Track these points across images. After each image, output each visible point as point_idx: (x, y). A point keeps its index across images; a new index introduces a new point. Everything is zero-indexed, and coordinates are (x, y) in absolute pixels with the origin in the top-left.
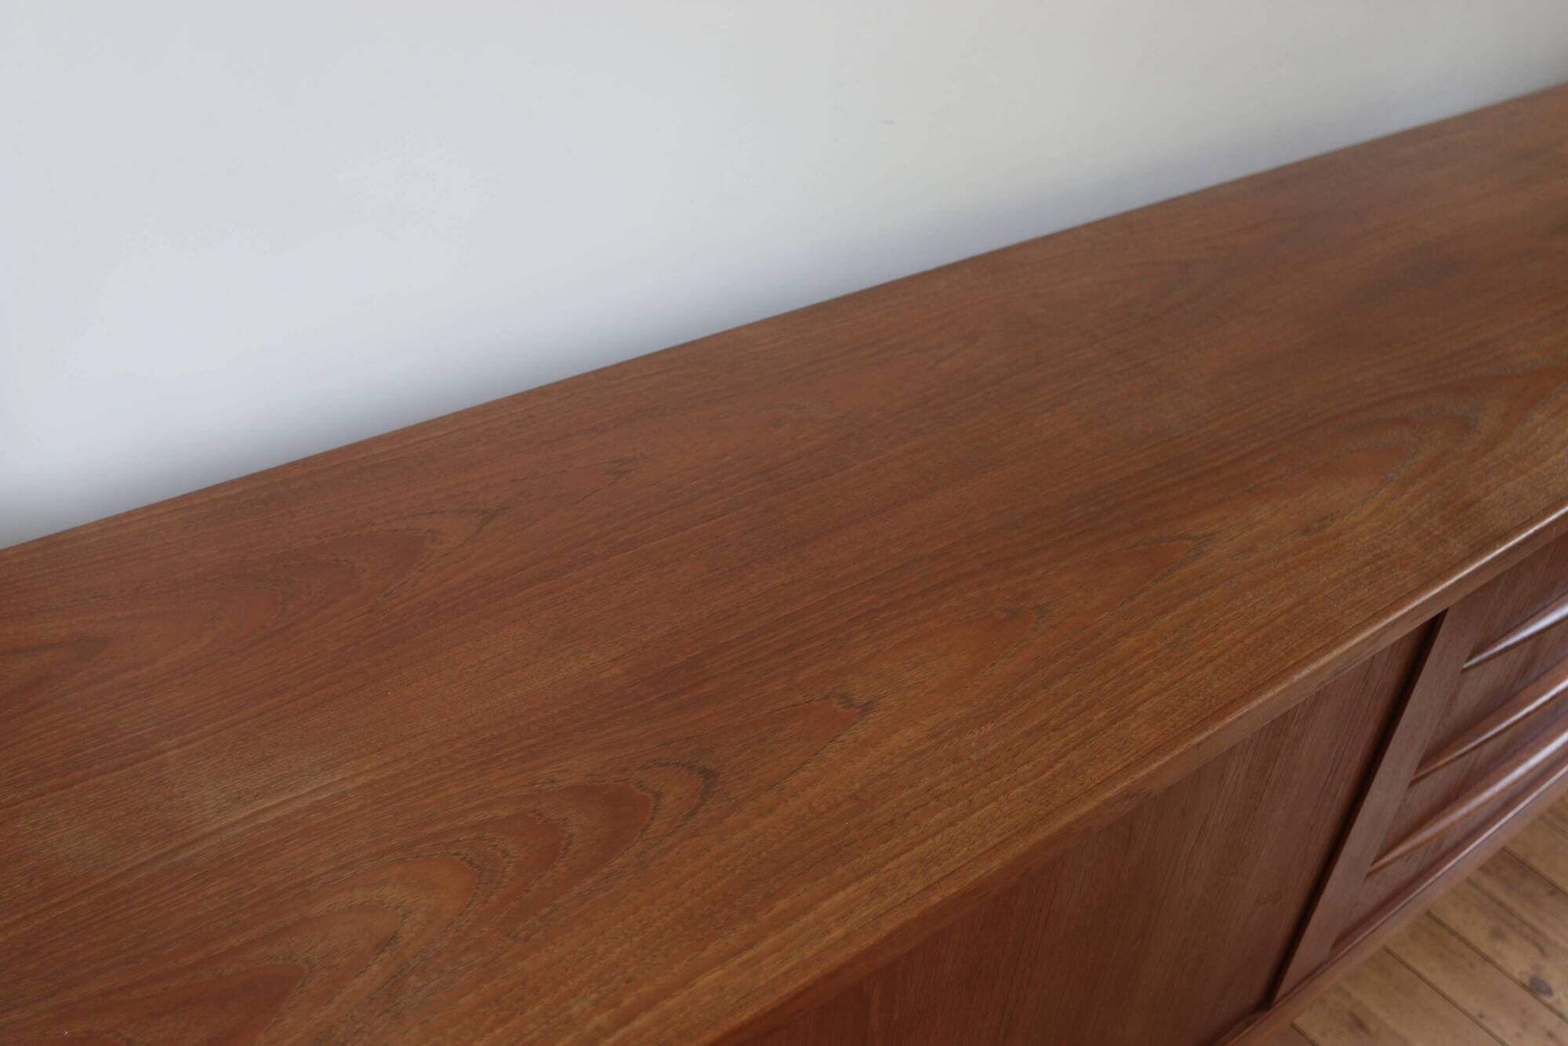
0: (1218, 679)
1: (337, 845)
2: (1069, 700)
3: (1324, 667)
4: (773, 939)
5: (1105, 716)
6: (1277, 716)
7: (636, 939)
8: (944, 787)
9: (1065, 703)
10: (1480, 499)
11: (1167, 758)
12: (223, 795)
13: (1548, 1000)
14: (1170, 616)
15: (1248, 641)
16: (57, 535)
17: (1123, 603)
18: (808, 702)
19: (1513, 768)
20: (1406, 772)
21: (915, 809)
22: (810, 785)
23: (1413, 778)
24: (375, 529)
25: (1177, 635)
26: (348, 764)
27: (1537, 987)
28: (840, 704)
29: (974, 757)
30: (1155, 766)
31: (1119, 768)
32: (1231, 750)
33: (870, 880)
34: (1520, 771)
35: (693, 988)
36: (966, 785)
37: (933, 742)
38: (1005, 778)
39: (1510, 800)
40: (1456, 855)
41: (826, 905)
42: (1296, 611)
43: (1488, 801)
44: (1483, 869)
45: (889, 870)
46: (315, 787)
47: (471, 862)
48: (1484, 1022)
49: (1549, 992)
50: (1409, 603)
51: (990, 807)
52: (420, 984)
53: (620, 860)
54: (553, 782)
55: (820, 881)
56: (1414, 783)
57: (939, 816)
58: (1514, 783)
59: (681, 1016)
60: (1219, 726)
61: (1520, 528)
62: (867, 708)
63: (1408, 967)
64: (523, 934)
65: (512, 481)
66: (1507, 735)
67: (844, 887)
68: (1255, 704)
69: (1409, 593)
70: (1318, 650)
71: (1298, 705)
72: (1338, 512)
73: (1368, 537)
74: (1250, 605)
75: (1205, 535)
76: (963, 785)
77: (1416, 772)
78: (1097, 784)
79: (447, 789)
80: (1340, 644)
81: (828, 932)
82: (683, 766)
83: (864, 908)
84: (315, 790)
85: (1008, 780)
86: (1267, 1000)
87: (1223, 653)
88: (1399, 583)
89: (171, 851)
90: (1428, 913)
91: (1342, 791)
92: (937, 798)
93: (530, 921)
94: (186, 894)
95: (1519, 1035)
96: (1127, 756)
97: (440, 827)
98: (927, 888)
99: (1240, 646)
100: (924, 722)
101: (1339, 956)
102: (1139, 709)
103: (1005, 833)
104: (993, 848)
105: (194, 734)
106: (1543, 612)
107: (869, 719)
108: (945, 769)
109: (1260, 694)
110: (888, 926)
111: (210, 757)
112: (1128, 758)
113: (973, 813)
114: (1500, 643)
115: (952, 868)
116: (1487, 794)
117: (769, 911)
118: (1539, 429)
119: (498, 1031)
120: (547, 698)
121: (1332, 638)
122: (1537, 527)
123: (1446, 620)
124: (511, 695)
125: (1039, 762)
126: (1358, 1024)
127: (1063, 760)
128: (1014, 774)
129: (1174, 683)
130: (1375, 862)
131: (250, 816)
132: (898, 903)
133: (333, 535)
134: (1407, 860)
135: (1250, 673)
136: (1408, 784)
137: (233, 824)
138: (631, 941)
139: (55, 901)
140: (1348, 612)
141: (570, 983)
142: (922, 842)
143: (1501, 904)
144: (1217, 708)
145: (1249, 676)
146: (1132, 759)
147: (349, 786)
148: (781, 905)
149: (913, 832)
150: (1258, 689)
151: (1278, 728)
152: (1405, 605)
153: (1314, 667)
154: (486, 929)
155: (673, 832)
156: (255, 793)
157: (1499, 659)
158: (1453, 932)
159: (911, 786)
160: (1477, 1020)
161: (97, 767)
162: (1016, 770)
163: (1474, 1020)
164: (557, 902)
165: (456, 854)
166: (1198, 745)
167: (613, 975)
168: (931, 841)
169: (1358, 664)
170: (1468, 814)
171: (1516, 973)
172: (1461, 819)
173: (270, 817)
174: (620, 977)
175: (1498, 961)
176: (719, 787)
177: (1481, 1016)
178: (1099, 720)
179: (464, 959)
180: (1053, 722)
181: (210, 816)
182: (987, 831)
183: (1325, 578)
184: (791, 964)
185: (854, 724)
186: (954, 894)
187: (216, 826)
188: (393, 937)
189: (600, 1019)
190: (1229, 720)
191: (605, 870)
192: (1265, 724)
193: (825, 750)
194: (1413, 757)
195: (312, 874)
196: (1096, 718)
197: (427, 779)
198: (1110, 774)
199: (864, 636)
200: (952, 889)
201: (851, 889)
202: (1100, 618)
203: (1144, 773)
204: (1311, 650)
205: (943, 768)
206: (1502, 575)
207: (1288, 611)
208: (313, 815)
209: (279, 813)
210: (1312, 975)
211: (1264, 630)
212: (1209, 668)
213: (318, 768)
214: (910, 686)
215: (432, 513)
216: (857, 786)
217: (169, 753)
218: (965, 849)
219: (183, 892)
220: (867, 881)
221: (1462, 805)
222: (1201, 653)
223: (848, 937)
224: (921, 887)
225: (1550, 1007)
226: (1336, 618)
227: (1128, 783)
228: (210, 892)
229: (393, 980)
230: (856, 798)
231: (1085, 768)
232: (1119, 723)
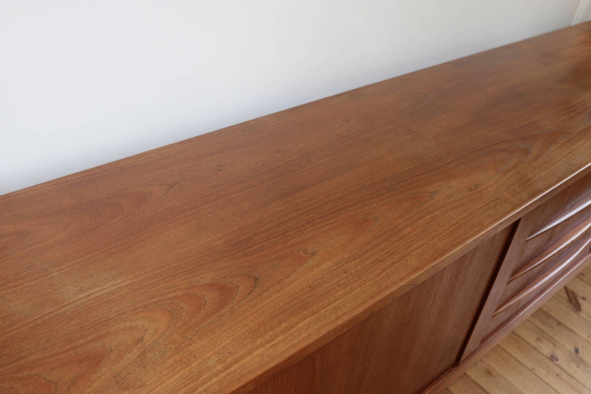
0: (440, 243)
1: (119, 306)
2: (387, 251)
3: (478, 238)
4: (281, 337)
5: (399, 256)
6: (461, 256)
7: (231, 338)
8: (342, 282)
9: (385, 252)
10: (532, 178)
11: (422, 271)
12: (76, 289)
13: (557, 363)
14: (422, 221)
15: (450, 229)
16: (8, 194)
17: (405, 216)
18: (292, 252)
19: (544, 278)
20: (506, 279)
21: (332, 290)
22: (293, 282)
23: (509, 280)
24: (129, 191)
25: (425, 227)
26: (122, 277)
27: (553, 358)
28: (303, 253)
29: (352, 271)
30: (418, 274)
31: (405, 275)
32: (445, 268)
33: (316, 316)
34: (547, 278)
35: (253, 355)
36: (350, 281)
37: (338, 266)
38: (364, 279)
39: (543, 289)
40: (524, 310)
41: (300, 325)
42: (468, 218)
43: (535, 290)
44: (533, 316)
45: (323, 312)
46: (110, 285)
47: (169, 312)
48: (534, 371)
49: (557, 360)
50: (508, 215)
51: (359, 289)
52: (152, 356)
53: (224, 310)
54: (199, 282)
55: (298, 316)
56: (509, 282)
57: (340, 292)
58: (545, 283)
59: (249, 365)
60: (441, 259)
61: (547, 188)
62: (313, 254)
63: (507, 352)
64: (189, 337)
65: (179, 173)
66: (542, 264)
67: (307, 318)
68: (453, 252)
69: (508, 212)
70: (476, 232)
71: (468, 252)
72: (482, 183)
73: (493, 192)
74: (450, 216)
75: (434, 192)
76: (349, 281)
77: (510, 278)
78: (397, 281)
79: (160, 285)
80: (483, 230)
81: (301, 334)
82: (246, 276)
83: (314, 326)
84: (109, 287)
85: (365, 280)
86: (457, 362)
87: (442, 233)
88: (504, 208)
89: (57, 309)
90: (513, 332)
91: (483, 285)
92: (340, 286)
93: (192, 332)
94: (63, 325)
95: (546, 376)
96: (408, 270)
97: (157, 299)
98: (337, 318)
99: (448, 231)
100: (334, 259)
101: (482, 346)
102: (412, 254)
103: (364, 298)
104: (360, 304)
105: (64, 266)
106: (555, 220)
107: (314, 258)
108: (342, 276)
109: (455, 248)
110: (324, 332)
111: (70, 275)
112: (408, 271)
113: (353, 292)
114: (540, 231)
115: (346, 311)
116: (535, 287)
117: (280, 327)
118: (553, 153)
119: (182, 372)
120: (195, 252)
121: (480, 228)
122: (553, 188)
123: (521, 221)
124: (182, 251)
125: (376, 273)
126: (489, 373)
127: (384, 272)
128: (367, 278)
129: (424, 245)
130: (496, 311)
131: (86, 296)
132: (326, 324)
133: (113, 193)
134: (507, 311)
135: (451, 240)
136: (507, 283)
137: (79, 299)
138: (229, 339)
139: (14, 328)
140: (486, 219)
141: (207, 354)
142: (335, 302)
143: (539, 329)
144: (440, 253)
145: (451, 242)
146: (409, 271)
147: (123, 285)
148: (284, 325)
149: (331, 298)
150: (454, 246)
151: (462, 260)
152: (506, 216)
153: (474, 238)
154: (176, 335)
155: (243, 300)
156: (88, 288)
157: (539, 237)
158: (522, 339)
159: (330, 282)
160: (532, 370)
161: (27, 279)
162: (368, 276)
163: (530, 370)
164: (202, 325)
165: (163, 309)
166: (433, 266)
167: (223, 351)
168: (337, 302)
169: (490, 237)
170: (528, 294)
171: (546, 354)
172: (526, 296)
173: (94, 296)
174: (226, 352)
175: (538, 349)
176: (259, 283)
177: (533, 369)
178: (397, 258)
179: (168, 346)
180: (381, 259)
181: (71, 296)
182: (358, 298)
183: (477, 207)
184: (288, 346)
185: (308, 260)
186: (347, 320)
187: (73, 300)
188: (142, 339)
189: (219, 367)
190: (444, 257)
191: (219, 314)
192: (457, 259)
193: (298, 270)
194: (509, 273)
195: (110, 317)
196: (396, 257)
197: (152, 282)
198: (402, 277)
199: (311, 228)
200: (345, 319)
201: (309, 319)
202: (397, 221)
203: (414, 276)
204: (473, 232)
205: (341, 275)
206: (540, 205)
207: (464, 218)
208: (110, 295)
209: (97, 295)
210: (473, 353)
211: (456, 225)
212: (437, 239)
213: (111, 278)
214: (328, 246)
215: (150, 185)
216: (310, 282)
217: (55, 274)
218: (350, 305)
219: (62, 324)
220: (315, 316)
221: (526, 291)
222: (434, 234)
223: (308, 336)
224: (335, 318)
225: (557, 365)
226: (482, 221)
227: (408, 280)
228: (72, 324)
229: (142, 354)
230: (310, 287)
231: (392, 275)
232: (404, 259)
